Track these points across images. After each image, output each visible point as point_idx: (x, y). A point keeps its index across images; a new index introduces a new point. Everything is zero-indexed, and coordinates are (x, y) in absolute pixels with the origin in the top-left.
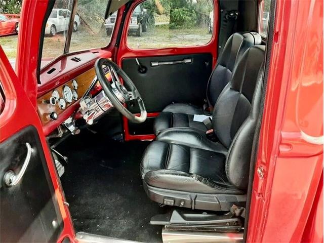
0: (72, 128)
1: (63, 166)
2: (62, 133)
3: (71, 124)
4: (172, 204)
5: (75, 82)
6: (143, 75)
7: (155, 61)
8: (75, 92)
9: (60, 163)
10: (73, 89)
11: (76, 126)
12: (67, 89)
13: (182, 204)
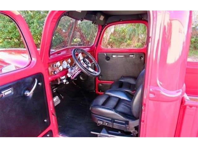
0: (65, 81)
1: (60, 99)
2: (60, 82)
3: (64, 79)
4: (102, 123)
5: (69, 59)
6: (107, 61)
7: (114, 55)
8: (69, 64)
9: (58, 98)
10: (68, 63)
11: (66, 80)
12: (65, 62)
13: (107, 124)
